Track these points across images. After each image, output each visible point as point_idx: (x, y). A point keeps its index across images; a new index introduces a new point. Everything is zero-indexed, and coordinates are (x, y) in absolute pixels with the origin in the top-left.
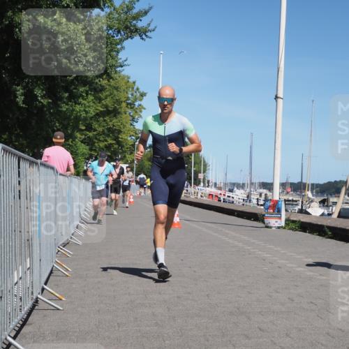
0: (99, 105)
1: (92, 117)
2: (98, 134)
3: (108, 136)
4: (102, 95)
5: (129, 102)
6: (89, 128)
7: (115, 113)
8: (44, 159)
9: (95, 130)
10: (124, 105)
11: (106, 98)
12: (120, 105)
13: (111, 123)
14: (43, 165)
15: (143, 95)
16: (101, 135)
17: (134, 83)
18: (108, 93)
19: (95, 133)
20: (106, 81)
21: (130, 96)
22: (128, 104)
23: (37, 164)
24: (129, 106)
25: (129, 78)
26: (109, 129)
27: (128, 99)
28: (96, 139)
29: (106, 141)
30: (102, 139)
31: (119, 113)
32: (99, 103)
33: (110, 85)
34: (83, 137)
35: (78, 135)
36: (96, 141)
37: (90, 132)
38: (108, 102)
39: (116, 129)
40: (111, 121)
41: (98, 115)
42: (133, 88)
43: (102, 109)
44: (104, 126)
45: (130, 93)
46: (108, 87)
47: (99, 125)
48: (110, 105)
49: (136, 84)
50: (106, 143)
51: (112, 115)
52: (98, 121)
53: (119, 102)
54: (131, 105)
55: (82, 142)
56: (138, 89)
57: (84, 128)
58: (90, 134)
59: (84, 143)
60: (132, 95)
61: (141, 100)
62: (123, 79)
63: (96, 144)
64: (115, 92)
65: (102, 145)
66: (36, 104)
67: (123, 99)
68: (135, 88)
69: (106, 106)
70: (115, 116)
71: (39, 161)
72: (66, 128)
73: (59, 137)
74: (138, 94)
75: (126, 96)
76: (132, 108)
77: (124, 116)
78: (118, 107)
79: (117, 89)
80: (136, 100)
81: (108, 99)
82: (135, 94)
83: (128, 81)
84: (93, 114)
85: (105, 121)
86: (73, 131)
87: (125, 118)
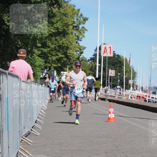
0: (52, 27)
1: (47, 37)
2: (51, 50)
3: (59, 51)
4: (54, 20)
5: (75, 25)
6: (44, 45)
7: (64, 33)
8: (10, 69)
9: (49, 47)
10: (71, 27)
11: (57, 22)
12: (68, 27)
13: (61, 42)
14: (10, 74)
15: (85, 20)
16: (53, 51)
17: (79, 10)
18: (58, 18)
19: (49, 49)
20: (57, 9)
21: (75, 20)
22: (74, 27)
23: (5, 74)
24: (75, 28)
25: (74, 6)
26: (59, 46)
27: (74, 22)
28: (50, 54)
29: (57, 55)
30: (54, 54)
31: (67, 34)
32: (52, 26)
33: (60, 12)
34: (40, 52)
35: (36, 51)
36: (50, 55)
37: (45, 48)
38: (59, 25)
39: (64, 46)
40: (61, 40)
41: (51, 35)
42: (78, 14)
43: (54, 31)
44: (55, 44)
45: (76, 18)
46: (58, 14)
47: (52, 43)
48: (60, 27)
49: (80, 11)
50: (57, 57)
51: (62, 35)
52: (51, 40)
53: (67, 25)
54: (76, 28)
55: (39, 56)
56: (81, 15)
57: (40, 45)
58: (45, 50)
59: (41, 57)
60: (77, 19)
61: (84, 24)
62: (70, 7)
63: (50, 58)
64: (64, 18)
65: (54, 58)
66: (4, 27)
67: (70, 23)
68: (79, 14)
69: (57, 29)
70: (64, 36)
71: (7, 72)
72: (27, 46)
73: (22, 53)
74: (82, 19)
75: (73, 21)
76: (77, 30)
77: (71, 36)
78: (66, 29)
79: (65, 15)
80: (80, 24)
81: (59, 23)
82: (79, 19)
83: (74, 9)
84: (47, 34)
85: (56, 40)
86: (32, 48)
87: (72, 37)
